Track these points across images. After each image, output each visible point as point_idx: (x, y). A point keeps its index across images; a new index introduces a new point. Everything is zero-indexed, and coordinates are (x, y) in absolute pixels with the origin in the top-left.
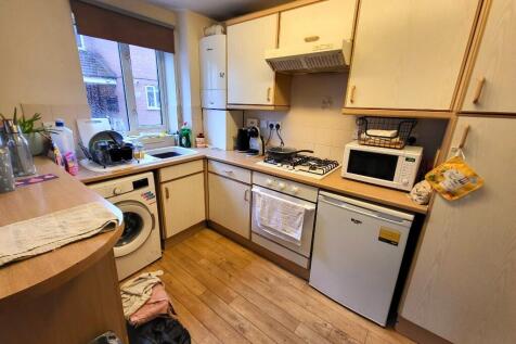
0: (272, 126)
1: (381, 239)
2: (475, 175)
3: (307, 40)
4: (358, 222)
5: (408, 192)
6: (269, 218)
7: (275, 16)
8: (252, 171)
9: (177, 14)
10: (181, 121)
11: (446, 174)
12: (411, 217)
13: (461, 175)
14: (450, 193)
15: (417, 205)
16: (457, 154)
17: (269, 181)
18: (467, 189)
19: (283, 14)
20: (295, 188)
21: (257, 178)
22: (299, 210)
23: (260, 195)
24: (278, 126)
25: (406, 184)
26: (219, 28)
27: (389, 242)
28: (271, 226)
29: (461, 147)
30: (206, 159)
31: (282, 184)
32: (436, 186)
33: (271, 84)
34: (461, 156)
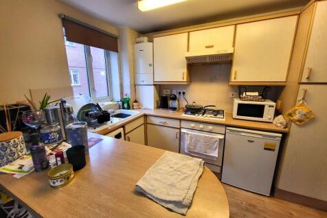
0: (180, 93)
1: (265, 149)
2: (311, 111)
3: (207, 47)
4: (252, 142)
5: (272, 123)
6: (195, 146)
7: (186, 34)
8: (180, 120)
9: (119, 30)
10: (122, 93)
11: (297, 112)
12: (281, 135)
13: (304, 112)
14: (300, 121)
15: (281, 129)
16: (301, 102)
17: (193, 125)
18: (308, 118)
19: (191, 33)
20: (210, 127)
21: (184, 124)
22: (215, 140)
23: (187, 134)
24: (184, 93)
25: (270, 119)
26: (145, 39)
27: (270, 150)
28: (196, 151)
29: (303, 99)
30: (145, 116)
31: (201, 126)
32: (292, 118)
33: (185, 70)
34: (303, 103)
